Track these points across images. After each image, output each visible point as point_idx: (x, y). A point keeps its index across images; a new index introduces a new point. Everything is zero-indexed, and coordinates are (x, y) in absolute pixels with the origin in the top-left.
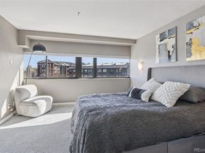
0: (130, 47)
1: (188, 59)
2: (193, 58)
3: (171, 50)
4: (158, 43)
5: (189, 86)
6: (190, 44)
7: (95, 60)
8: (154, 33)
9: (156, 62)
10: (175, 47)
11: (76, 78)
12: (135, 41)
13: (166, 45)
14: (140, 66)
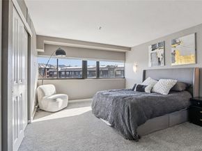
0: (125, 53)
1: (173, 64)
2: (176, 64)
3: (161, 57)
4: (150, 51)
5: (176, 81)
6: (174, 54)
7: (98, 63)
8: (147, 44)
9: (149, 66)
10: (164, 55)
11: (83, 78)
12: (130, 49)
13: (156, 54)
14: (135, 69)
